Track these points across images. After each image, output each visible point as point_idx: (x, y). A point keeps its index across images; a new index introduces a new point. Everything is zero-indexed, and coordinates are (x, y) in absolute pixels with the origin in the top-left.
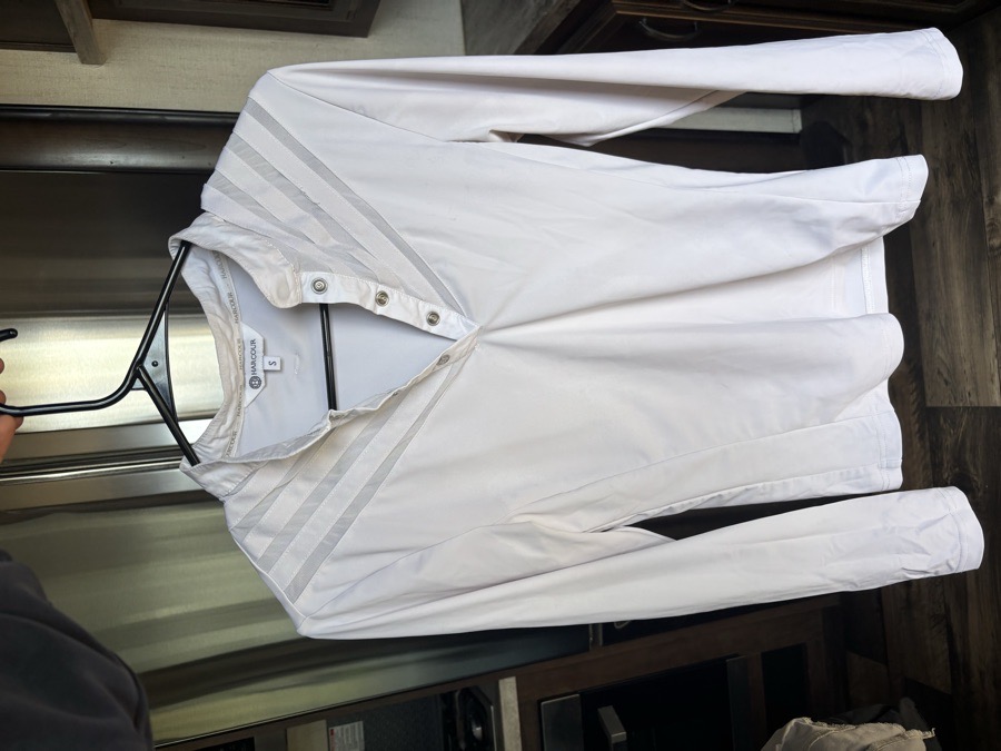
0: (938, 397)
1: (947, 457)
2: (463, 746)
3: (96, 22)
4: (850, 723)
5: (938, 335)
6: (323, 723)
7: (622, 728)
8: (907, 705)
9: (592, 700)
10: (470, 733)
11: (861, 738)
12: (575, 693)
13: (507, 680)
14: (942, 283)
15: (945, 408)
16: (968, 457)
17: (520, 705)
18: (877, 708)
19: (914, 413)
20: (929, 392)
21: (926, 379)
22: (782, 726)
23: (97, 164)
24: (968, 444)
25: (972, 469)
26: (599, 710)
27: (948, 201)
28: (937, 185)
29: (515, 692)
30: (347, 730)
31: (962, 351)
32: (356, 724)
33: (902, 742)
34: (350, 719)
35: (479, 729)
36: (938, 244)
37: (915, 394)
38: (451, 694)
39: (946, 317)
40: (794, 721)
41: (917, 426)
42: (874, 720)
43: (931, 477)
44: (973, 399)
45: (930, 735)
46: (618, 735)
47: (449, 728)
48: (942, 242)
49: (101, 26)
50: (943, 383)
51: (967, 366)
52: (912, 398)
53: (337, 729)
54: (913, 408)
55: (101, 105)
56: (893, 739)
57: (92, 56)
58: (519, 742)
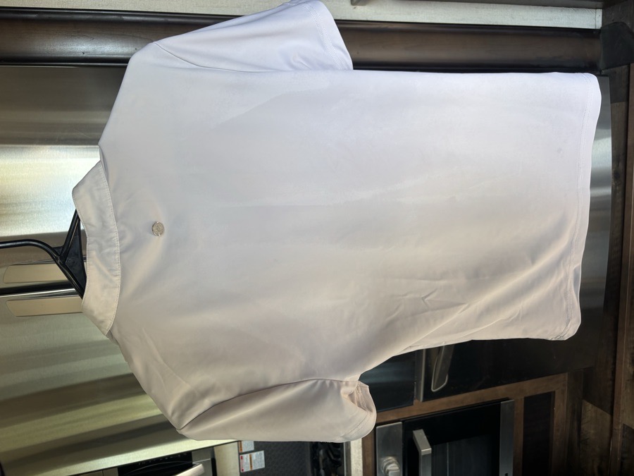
7: (429, 445)
9: (409, 426)
12: (399, 421)
26: (414, 432)
46: (426, 450)
58: (361, 450)
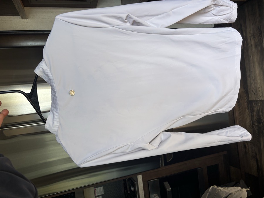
0: (253, 98)
1: (255, 114)
2: (129, 192)
3: (25, 8)
4: (227, 187)
5: (252, 81)
6: (93, 188)
7: (170, 187)
8: (242, 182)
9: (162, 180)
10: (130, 189)
11: (229, 191)
12: (157, 178)
13: (139, 176)
14: (253, 67)
15: (255, 101)
16: (261, 114)
17: (143, 182)
18: (234, 183)
19: (246, 102)
20: (250, 96)
21: (249, 93)
22: (209, 188)
23: (27, 45)
24: (261, 110)
25: (262, 117)
26: (164, 183)
27: (254, 45)
28: (251, 41)
29: (142, 179)
30: (99, 189)
31: (259, 85)
32: (101, 187)
33: (240, 192)
34: (100, 186)
35: (133, 188)
36: (251, 57)
37: (246, 97)
38: (126, 179)
39: (254, 76)
40: (212, 187)
41: (247, 106)
42: (233, 186)
43: (251, 119)
44: (262, 98)
45: (248, 189)
46: (169, 189)
47: (125, 188)
48: (253, 56)
49: (26, 9)
50: (254, 94)
51: (260, 89)
52: (245, 98)
53: (96, 189)
54: (246, 101)
55: (28, 30)
56: (238, 191)
57: (24, 17)
